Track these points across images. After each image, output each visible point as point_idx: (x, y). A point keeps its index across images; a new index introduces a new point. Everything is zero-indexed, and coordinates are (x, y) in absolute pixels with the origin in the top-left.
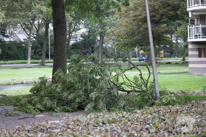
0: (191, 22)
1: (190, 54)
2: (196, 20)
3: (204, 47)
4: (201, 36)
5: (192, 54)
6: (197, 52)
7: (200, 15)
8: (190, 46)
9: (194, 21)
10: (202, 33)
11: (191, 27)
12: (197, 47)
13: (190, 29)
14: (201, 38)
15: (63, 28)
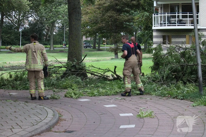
0: (156, 11)
1: (155, 41)
2: (159, 9)
3: (169, 35)
4: (166, 24)
5: (157, 41)
6: (161, 39)
7: (163, 4)
8: (154, 34)
9: (158, 10)
10: (167, 21)
11: (156, 16)
12: (162, 35)
13: (155, 17)
14: (166, 26)
15: (78, 13)
